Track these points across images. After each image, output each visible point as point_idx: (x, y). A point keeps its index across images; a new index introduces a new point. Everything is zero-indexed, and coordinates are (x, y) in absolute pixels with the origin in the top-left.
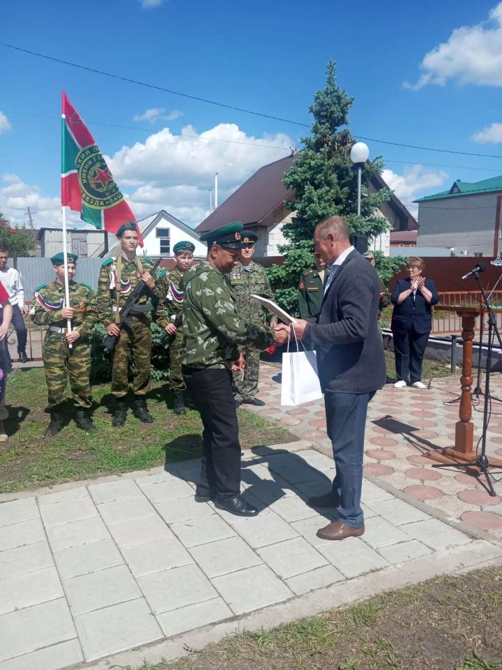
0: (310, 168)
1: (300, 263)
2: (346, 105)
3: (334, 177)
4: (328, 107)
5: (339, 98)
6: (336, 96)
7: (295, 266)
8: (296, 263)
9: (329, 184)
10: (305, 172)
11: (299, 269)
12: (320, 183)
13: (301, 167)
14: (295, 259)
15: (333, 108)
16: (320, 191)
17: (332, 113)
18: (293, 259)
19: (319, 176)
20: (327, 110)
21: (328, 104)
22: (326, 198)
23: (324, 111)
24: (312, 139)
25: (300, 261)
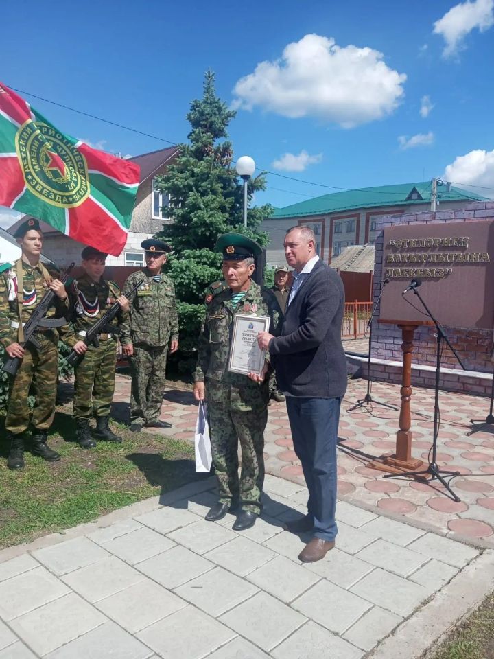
0: (193, 175)
1: (187, 275)
2: (226, 118)
3: (218, 186)
4: (208, 116)
5: (220, 109)
6: (216, 107)
7: (182, 278)
8: (182, 275)
9: (214, 192)
10: (186, 179)
11: (187, 281)
12: (205, 191)
13: (182, 172)
14: (182, 271)
15: (214, 119)
16: (206, 199)
17: (212, 123)
18: (179, 270)
19: (205, 183)
20: (207, 119)
21: (208, 114)
22: (212, 206)
23: (204, 120)
24: (190, 147)
25: (187, 273)
